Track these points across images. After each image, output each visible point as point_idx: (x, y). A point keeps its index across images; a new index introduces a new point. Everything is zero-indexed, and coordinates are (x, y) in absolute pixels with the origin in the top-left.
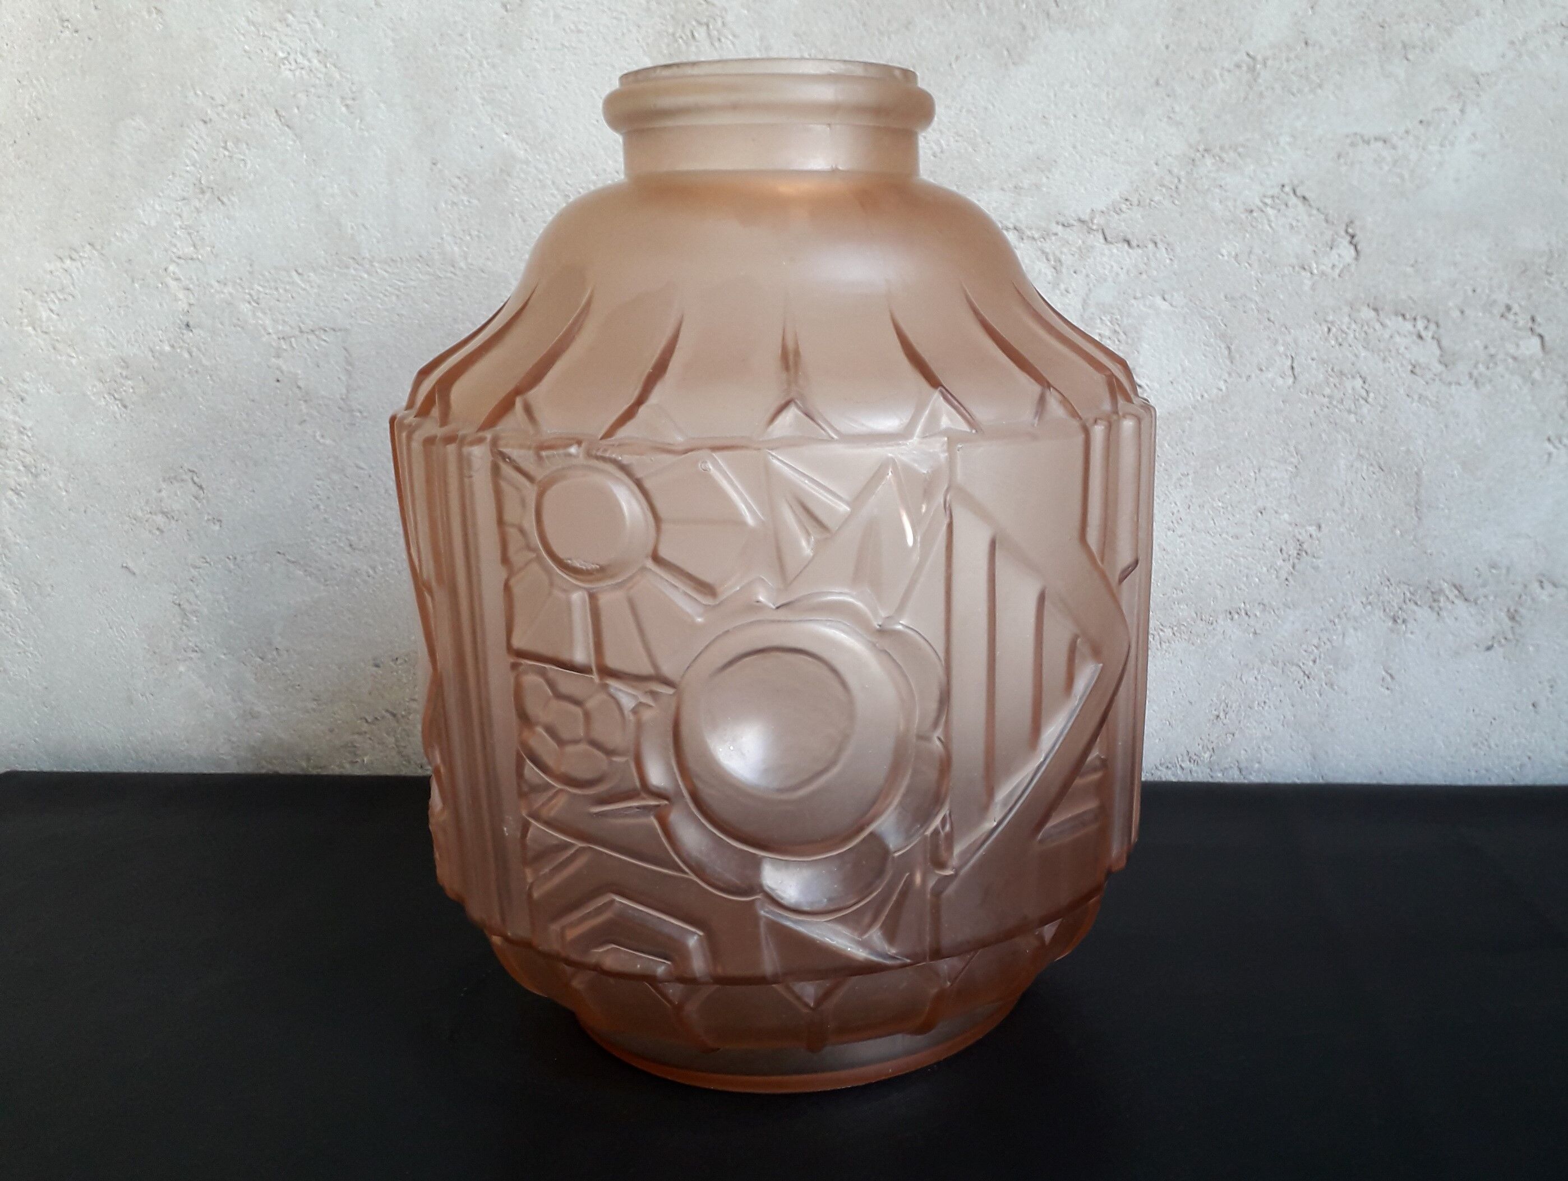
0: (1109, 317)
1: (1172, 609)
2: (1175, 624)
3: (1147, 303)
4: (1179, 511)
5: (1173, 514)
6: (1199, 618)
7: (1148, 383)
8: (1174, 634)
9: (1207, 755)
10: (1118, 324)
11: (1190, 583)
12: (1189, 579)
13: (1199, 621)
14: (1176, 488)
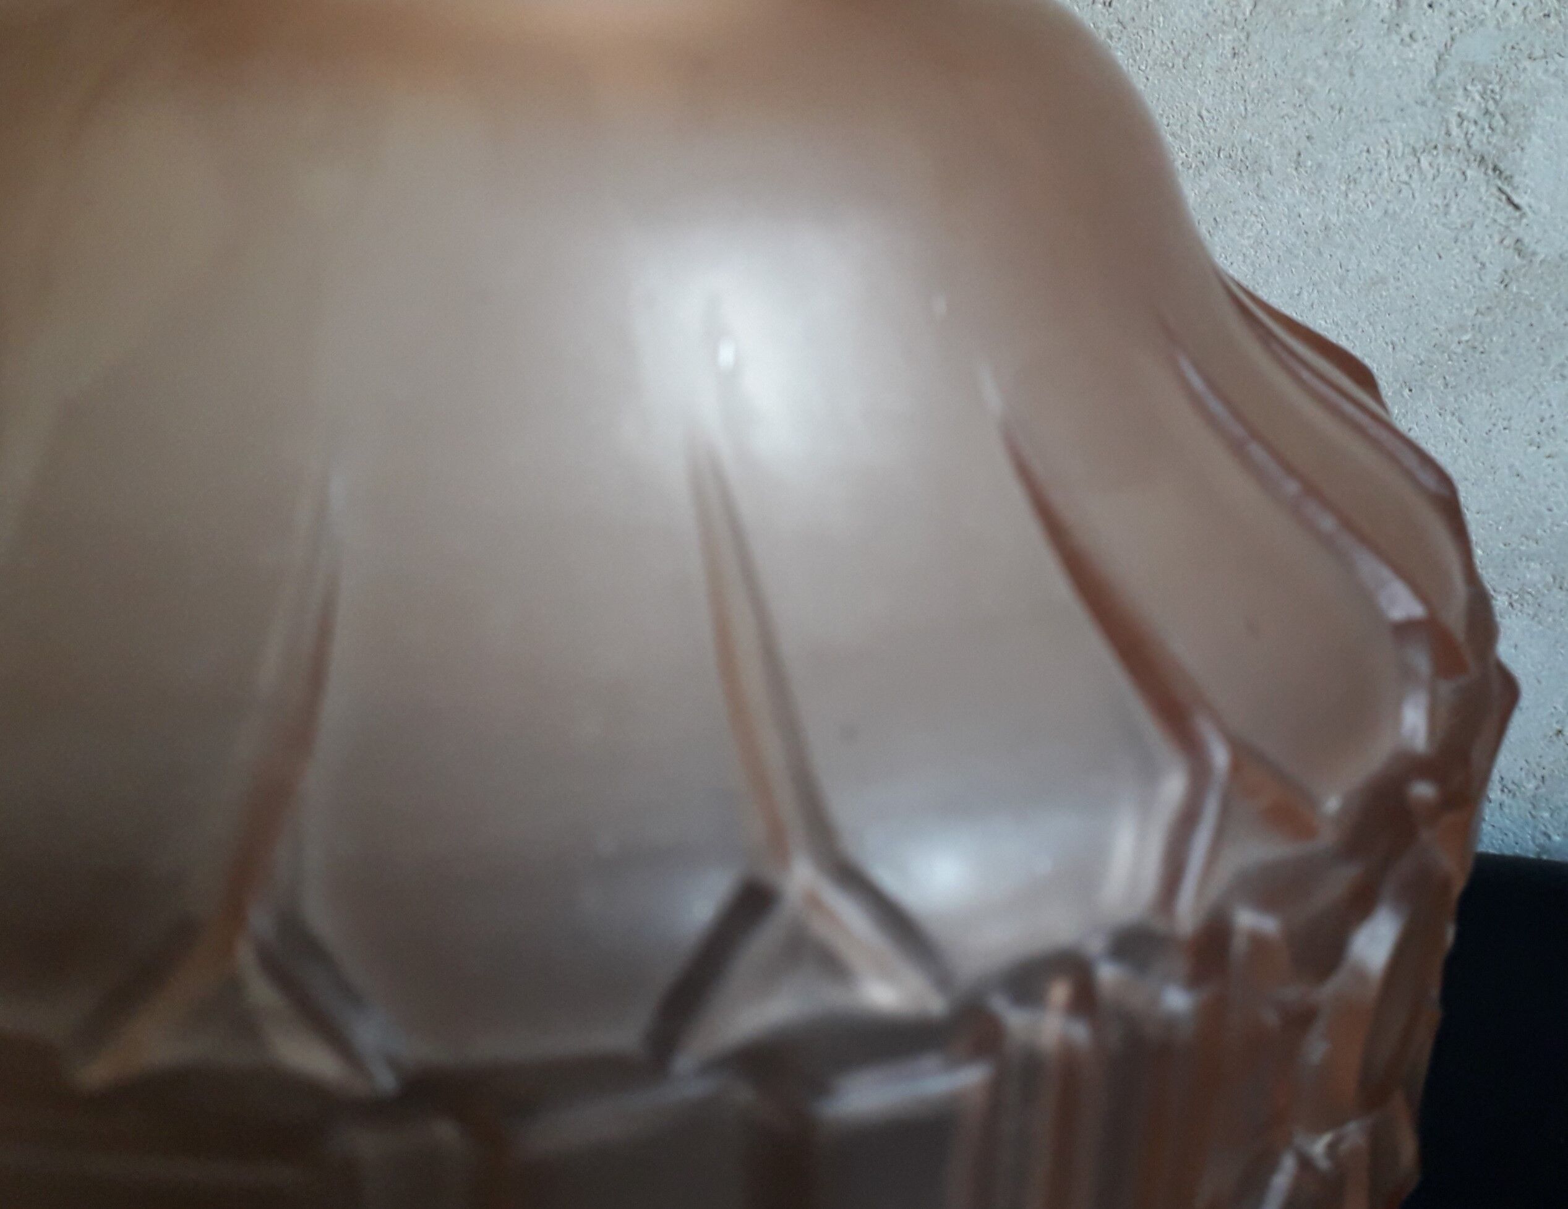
0: (1479, 87)
1: (1515, 567)
2: (1516, 590)
3: (1552, 68)
4: (1552, 416)
5: (1542, 421)
6: (1558, 585)
7: (1533, 202)
8: (1511, 604)
9: (1531, 786)
10: (1493, 99)
11: (1552, 530)
12: (1552, 524)
13: (1555, 590)
14: (1554, 379)
